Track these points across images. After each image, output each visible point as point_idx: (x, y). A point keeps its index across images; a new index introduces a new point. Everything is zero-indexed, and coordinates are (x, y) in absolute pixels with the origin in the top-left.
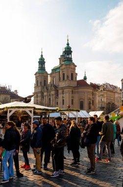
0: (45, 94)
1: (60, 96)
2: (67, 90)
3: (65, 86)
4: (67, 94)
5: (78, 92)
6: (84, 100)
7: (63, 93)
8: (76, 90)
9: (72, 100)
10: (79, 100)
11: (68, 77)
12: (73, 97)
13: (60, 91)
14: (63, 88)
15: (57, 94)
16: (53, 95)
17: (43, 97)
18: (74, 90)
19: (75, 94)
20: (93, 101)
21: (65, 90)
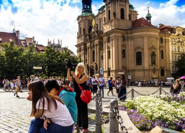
0: (88, 45)
1: (105, 45)
2: (114, 35)
3: (110, 29)
4: (114, 42)
5: (132, 38)
6: (143, 49)
7: (109, 41)
8: (129, 35)
9: (124, 52)
10: (135, 50)
11: (115, 14)
12: (124, 46)
13: (105, 38)
14: (108, 34)
15: (101, 44)
16: (97, 45)
17: (85, 49)
18: (126, 35)
19: (128, 40)
20: (162, 51)
21: (111, 36)
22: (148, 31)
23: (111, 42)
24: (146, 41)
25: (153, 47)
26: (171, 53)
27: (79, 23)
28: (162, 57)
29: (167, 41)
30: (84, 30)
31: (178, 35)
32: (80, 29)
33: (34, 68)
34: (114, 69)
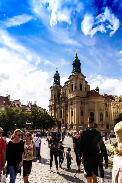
0: (57, 106)
1: (69, 107)
2: (75, 100)
3: (73, 97)
4: (75, 105)
5: (87, 103)
6: (94, 111)
7: (72, 104)
8: (85, 101)
9: (82, 112)
10: (89, 110)
11: (76, 87)
12: (82, 108)
13: (69, 102)
14: (71, 99)
15: (66, 106)
16: (63, 107)
17: (55, 109)
18: (83, 101)
19: (85, 104)
20: (107, 112)
21: (73, 101)
22: (97, 99)
23: (73, 105)
24: (96, 105)
25: (101, 109)
26: (112, 113)
27: (51, 91)
28: (107, 116)
29: (110, 105)
30: (55, 95)
31: (117, 101)
32: (52, 95)
33: (27, 123)
34: (75, 124)
